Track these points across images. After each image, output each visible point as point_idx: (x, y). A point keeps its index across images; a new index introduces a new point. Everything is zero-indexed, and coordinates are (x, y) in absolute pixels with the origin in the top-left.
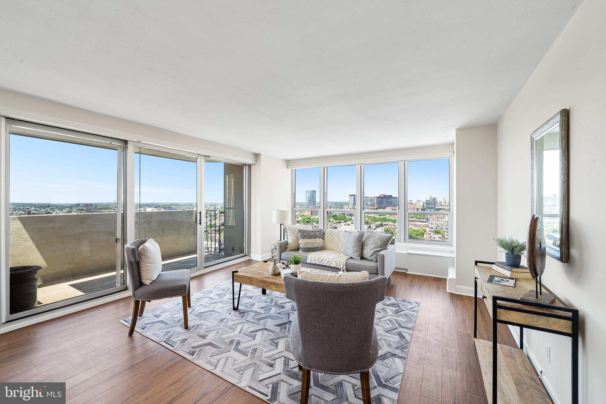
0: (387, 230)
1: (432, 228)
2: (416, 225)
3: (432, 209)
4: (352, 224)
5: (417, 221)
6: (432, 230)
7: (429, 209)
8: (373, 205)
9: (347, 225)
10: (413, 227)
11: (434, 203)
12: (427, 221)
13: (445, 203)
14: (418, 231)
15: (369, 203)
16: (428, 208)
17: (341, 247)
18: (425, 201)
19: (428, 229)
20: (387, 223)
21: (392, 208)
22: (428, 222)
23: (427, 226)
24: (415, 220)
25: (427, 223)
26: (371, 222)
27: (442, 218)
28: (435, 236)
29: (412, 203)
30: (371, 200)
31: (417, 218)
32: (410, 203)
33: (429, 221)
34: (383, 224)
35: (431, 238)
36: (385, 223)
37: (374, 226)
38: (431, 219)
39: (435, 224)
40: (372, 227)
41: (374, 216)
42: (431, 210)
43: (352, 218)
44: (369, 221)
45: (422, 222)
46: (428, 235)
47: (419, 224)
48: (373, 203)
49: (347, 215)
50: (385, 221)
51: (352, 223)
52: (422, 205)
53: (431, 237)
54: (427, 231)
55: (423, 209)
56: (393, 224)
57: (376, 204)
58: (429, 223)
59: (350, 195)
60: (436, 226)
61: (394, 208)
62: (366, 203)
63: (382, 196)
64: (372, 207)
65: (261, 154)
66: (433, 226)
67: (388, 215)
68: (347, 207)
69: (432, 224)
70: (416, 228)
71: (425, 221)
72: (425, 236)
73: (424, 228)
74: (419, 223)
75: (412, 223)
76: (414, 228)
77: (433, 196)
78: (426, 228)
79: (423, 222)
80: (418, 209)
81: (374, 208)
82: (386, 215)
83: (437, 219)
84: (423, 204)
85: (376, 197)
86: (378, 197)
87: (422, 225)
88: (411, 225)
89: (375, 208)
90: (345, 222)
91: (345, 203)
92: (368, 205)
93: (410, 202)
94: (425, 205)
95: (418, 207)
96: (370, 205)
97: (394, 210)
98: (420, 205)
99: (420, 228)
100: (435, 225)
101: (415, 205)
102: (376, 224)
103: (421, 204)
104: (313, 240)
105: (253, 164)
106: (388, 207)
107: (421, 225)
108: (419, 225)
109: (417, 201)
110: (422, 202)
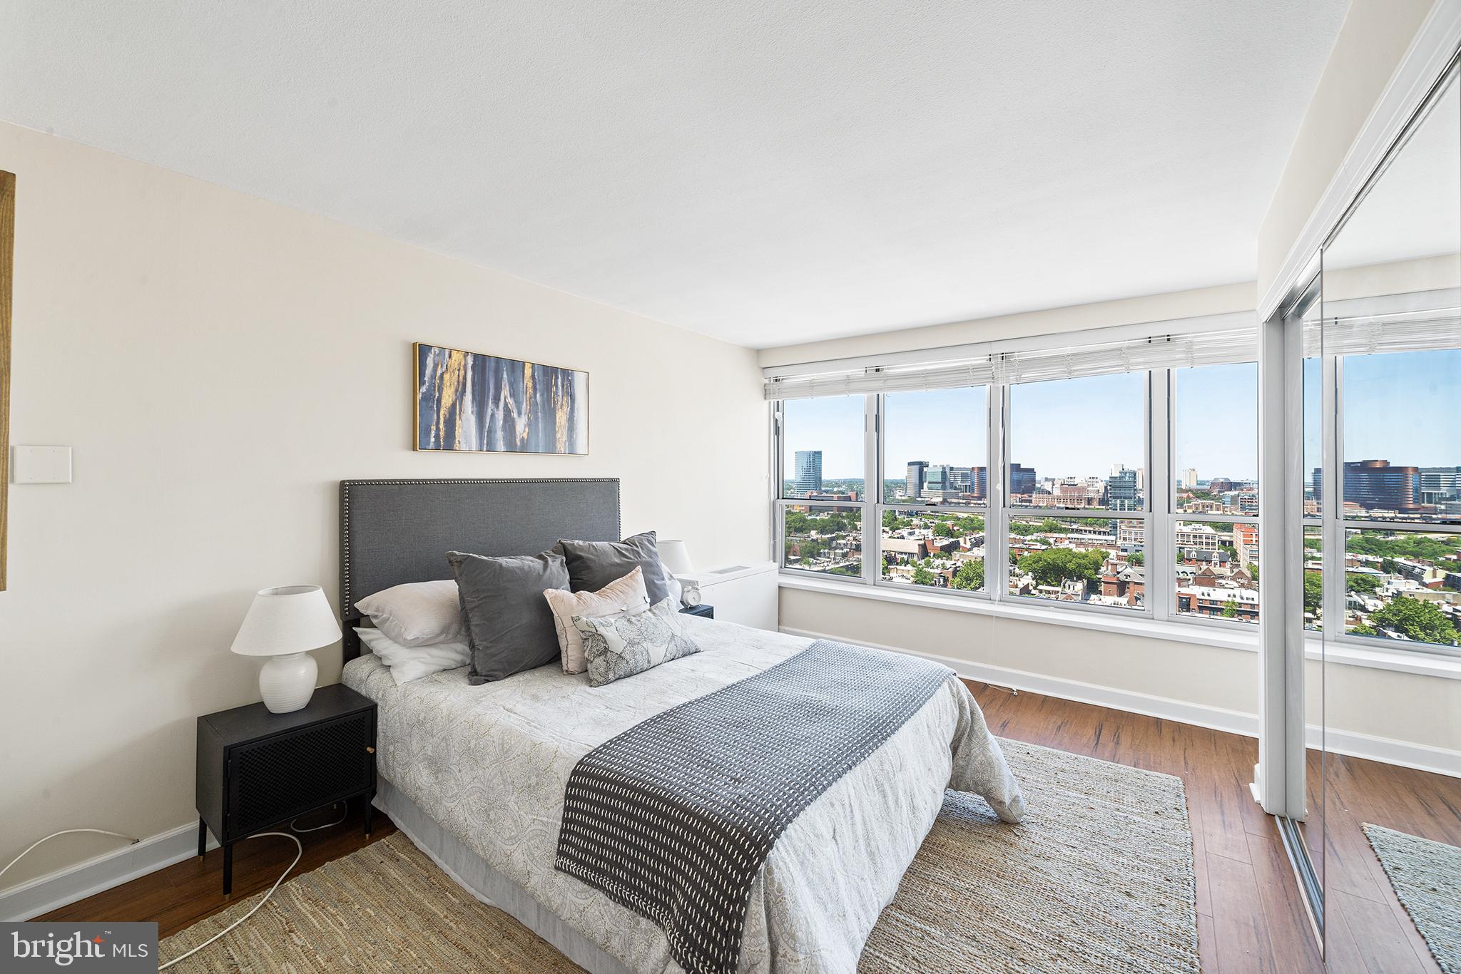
1: (1126, 550)
2: (1082, 541)
3: (1128, 501)
4: (910, 537)
5: (1085, 531)
6: (1125, 554)
8: (970, 488)
9: (898, 538)
10: (1072, 546)
12: (1113, 532)
14: (1086, 556)
15: (959, 483)
16: (1116, 498)
18: (1111, 479)
19: (1113, 553)
21: (1019, 495)
22: (1115, 535)
23: (1112, 545)
24: (1080, 528)
25: (1113, 538)
26: (961, 530)
28: (1129, 571)
29: (1073, 485)
30: (965, 477)
31: (1087, 524)
32: (1069, 485)
33: (1118, 532)
35: (1118, 576)
37: (968, 542)
38: (1123, 527)
39: (1135, 539)
40: (962, 544)
41: (972, 516)
42: (1124, 502)
43: (912, 521)
44: (955, 528)
45: (1100, 533)
46: (1110, 567)
47: (1090, 539)
48: (969, 483)
49: (901, 513)
51: (910, 534)
52: (1102, 491)
53: (1118, 573)
54: (1110, 557)
55: (1103, 502)
56: (1018, 537)
57: (976, 487)
58: (1118, 536)
59: (910, 464)
60: (1136, 543)
61: (1025, 495)
62: (952, 484)
66: (1128, 544)
68: (901, 494)
69: (1125, 539)
70: (1083, 550)
71: (1108, 531)
72: (1103, 569)
73: (1104, 550)
74: (1092, 536)
75: (1070, 535)
76: (1074, 550)
77: (1129, 468)
78: (1109, 551)
79: (1105, 533)
80: (1090, 501)
81: (973, 497)
84: (1106, 487)
85: (978, 468)
87: (1098, 542)
88: (1067, 542)
89: (976, 495)
90: (893, 530)
91: (898, 483)
92: (955, 488)
93: (1069, 480)
94: (1109, 488)
95: (1091, 495)
96: (961, 489)
97: (1026, 501)
98: (1096, 489)
99: (1090, 549)
100: (1133, 542)
101: (1084, 489)
102: (973, 536)
103: (1100, 486)
107: (1095, 542)
108: (1091, 542)
109: (1090, 480)
110: (1102, 481)
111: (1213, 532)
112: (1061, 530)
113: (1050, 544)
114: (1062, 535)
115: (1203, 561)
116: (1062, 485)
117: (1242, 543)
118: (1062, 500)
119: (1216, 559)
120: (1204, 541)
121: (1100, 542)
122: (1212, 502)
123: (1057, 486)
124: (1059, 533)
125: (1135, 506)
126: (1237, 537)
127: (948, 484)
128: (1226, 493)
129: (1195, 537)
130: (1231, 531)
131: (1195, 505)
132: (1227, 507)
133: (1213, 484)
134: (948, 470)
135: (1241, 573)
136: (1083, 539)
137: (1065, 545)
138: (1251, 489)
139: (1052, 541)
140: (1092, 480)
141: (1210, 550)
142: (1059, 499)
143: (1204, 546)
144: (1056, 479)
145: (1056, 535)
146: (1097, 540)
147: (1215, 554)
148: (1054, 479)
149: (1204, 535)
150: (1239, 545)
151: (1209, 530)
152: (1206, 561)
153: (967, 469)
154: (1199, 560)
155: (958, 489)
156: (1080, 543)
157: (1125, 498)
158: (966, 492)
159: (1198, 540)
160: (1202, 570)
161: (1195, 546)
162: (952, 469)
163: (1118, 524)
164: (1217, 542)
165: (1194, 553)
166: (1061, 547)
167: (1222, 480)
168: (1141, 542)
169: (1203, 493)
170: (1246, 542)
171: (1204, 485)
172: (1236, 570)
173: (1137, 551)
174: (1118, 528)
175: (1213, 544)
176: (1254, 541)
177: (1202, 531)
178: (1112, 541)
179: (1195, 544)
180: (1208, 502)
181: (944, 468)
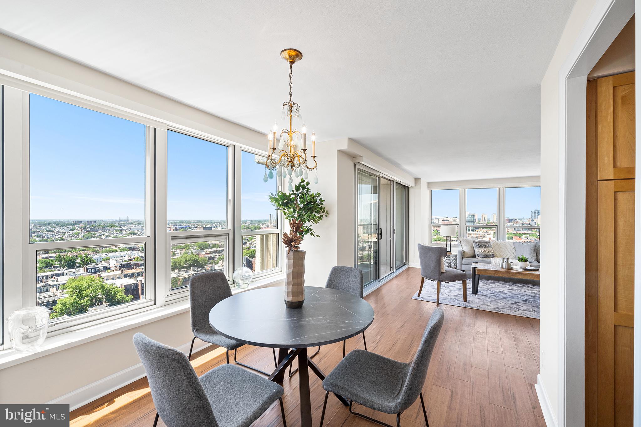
11: (473, 220)
13: (485, 220)
17: (509, 255)
27: (482, 237)
65: (420, 179)
104: (487, 249)
105: (412, 187)
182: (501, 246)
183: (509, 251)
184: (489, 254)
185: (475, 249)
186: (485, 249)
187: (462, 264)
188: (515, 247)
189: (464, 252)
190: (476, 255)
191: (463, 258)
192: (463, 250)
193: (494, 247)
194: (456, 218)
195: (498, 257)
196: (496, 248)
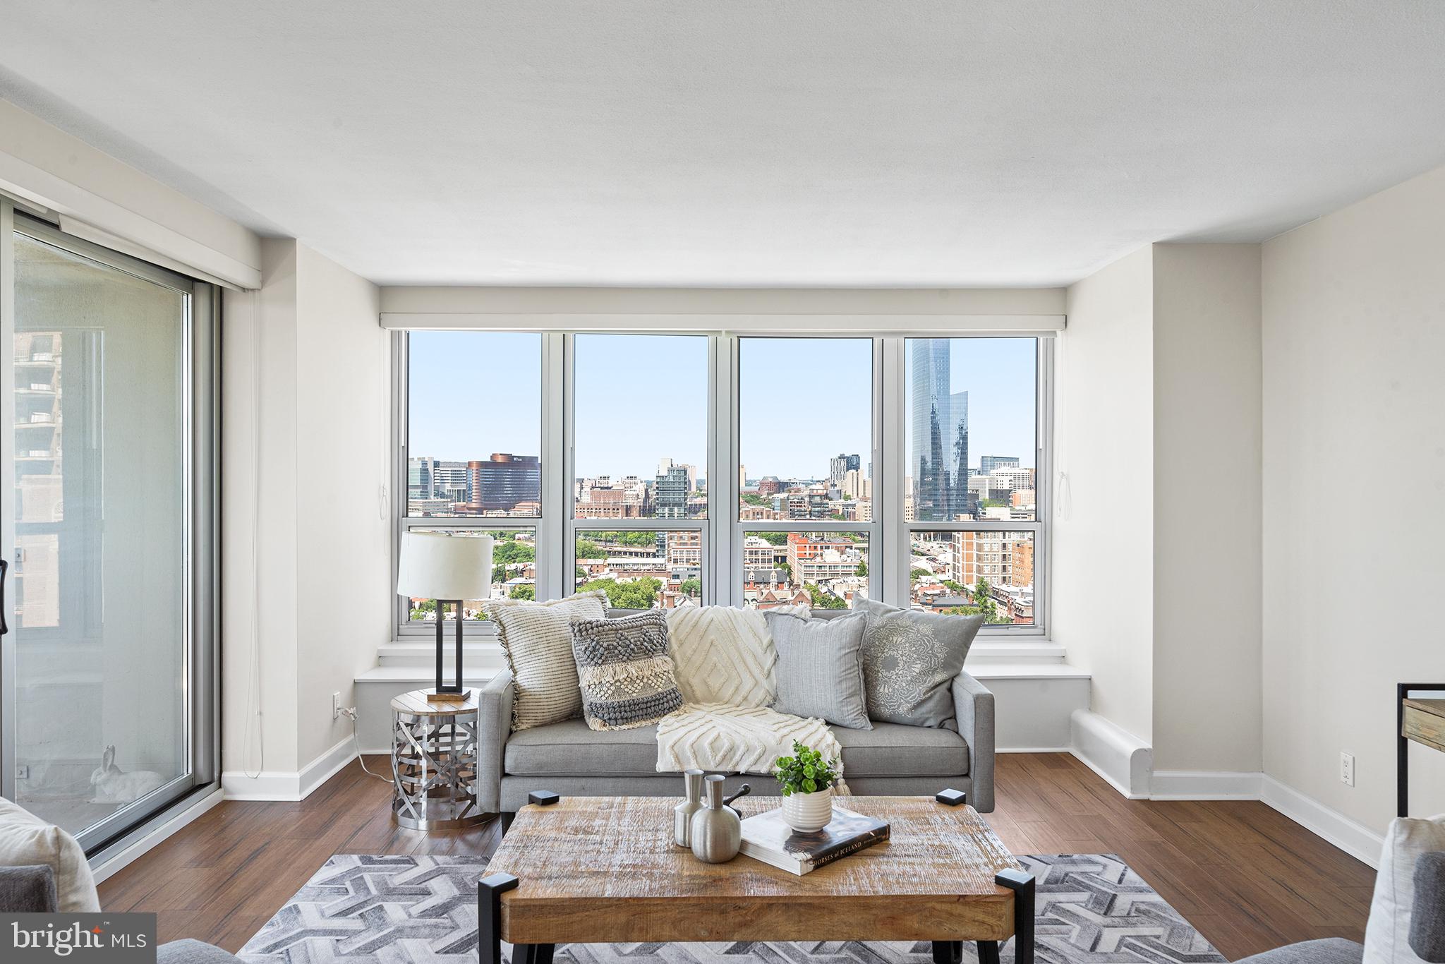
0: (525, 591)
1: (676, 577)
2: (626, 567)
3: (676, 509)
5: (625, 553)
6: (677, 581)
7: (667, 509)
8: (463, 495)
10: (613, 575)
11: (682, 485)
12: (660, 553)
14: (636, 590)
15: (448, 486)
16: (664, 505)
18: (654, 479)
19: (664, 580)
20: (521, 566)
22: (663, 556)
23: (661, 571)
24: (619, 549)
25: (660, 560)
29: (608, 488)
30: (457, 476)
31: (625, 543)
32: (602, 488)
33: (666, 552)
34: (507, 568)
36: (512, 567)
38: (672, 545)
39: (688, 560)
42: (671, 510)
45: (642, 555)
46: (662, 600)
47: (634, 564)
48: (463, 487)
50: (513, 558)
52: (642, 495)
54: (662, 587)
55: (647, 511)
57: (474, 493)
58: (667, 556)
60: (688, 566)
62: (437, 488)
63: (500, 460)
64: (462, 503)
66: (682, 568)
67: (521, 536)
69: (676, 561)
70: (628, 580)
71: (654, 551)
72: (653, 604)
73: (653, 578)
74: (634, 560)
75: (611, 560)
76: (617, 581)
77: (678, 463)
78: (659, 578)
79: (648, 554)
80: (628, 510)
81: (470, 509)
82: (517, 536)
83: (693, 541)
84: (646, 491)
85: (477, 463)
86: (483, 465)
87: (645, 568)
88: (607, 570)
89: (474, 505)
92: (443, 496)
93: (602, 481)
94: (652, 493)
95: (630, 502)
96: (451, 496)
98: (635, 493)
99: (638, 578)
100: (685, 565)
101: (620, 493)
103: (640, 489)
104: (642, 662)
106: (521, 501)
107: (641, 567)
108: (635, 568)
109: (627, 481)
110: (641, 482)
111: (770, 546)
112: (596, 554)
113: (584, 575)
114: (600, 561)
115: (761, 583)
116: (593, 488)
117: (796, 558)
118: (594, 511)
119: (774, 581)
120: (760, 557)
121: (648, 568)
122: (762, 507)
123: (587, 489)
124: (595, 557)
125: (685, 514)
126: (791, 550)
127: (431, 489)
128: (775, 495)
129: (751, 553)
130: (785, 542)
131: (746, 511)
132: (777, 513)
133: (762, 484)
134: (430, 467)
135: (801, 594)
136: (627, 564)
137: (604, 574)
138: (798, 490)
139: (586, 569)
140: (629, 480)
141: (767, 569)
142: (590, 509)
143: (760, 565)
144: (586, 479)
145: (591, 561)
146: (643, 564)
147: (773, 574)
148: (583, 480)
149: (760, 550)
150: (793, 561)
151: (765, 544)
152: (765, 583)
153: (460, 464)
154: (757, 583)
155: (447, 497)
156: (624, 571)
157: (675, 505)
158: (459, 501)
159: (754, 557)
160: (764, 595)
161: (751, 565)
162: (437, 464)
163: (666, 542)
164: (773, 558)
165: (752, 574)
166: (601, 578)
167: (770, 480)
168: (694, 564)
169: (752, 496)
170: (801, 557)
171: (751, 485)
172: (796, 592)
173: (691, 576)
174: (667, 546)
175: (769, 561)
176: (808, 554)
177: (757, 546)
178: (662, 565)
179: (752, 562)
180: (758, 508)
181: (425, 464)
182: (712, 637)
183: (750, 661)
184: (650, 693)
185: (581, 671)
186: (633, 668)
187: (505, 775)
188: (771, 643)
189: (517, 693)
190: (586, 707)
191: (511, 732)
192: (520, 679)
193: (681, 644)
194: (633, 480)
195: (697, 702)
196: (689, 652)
